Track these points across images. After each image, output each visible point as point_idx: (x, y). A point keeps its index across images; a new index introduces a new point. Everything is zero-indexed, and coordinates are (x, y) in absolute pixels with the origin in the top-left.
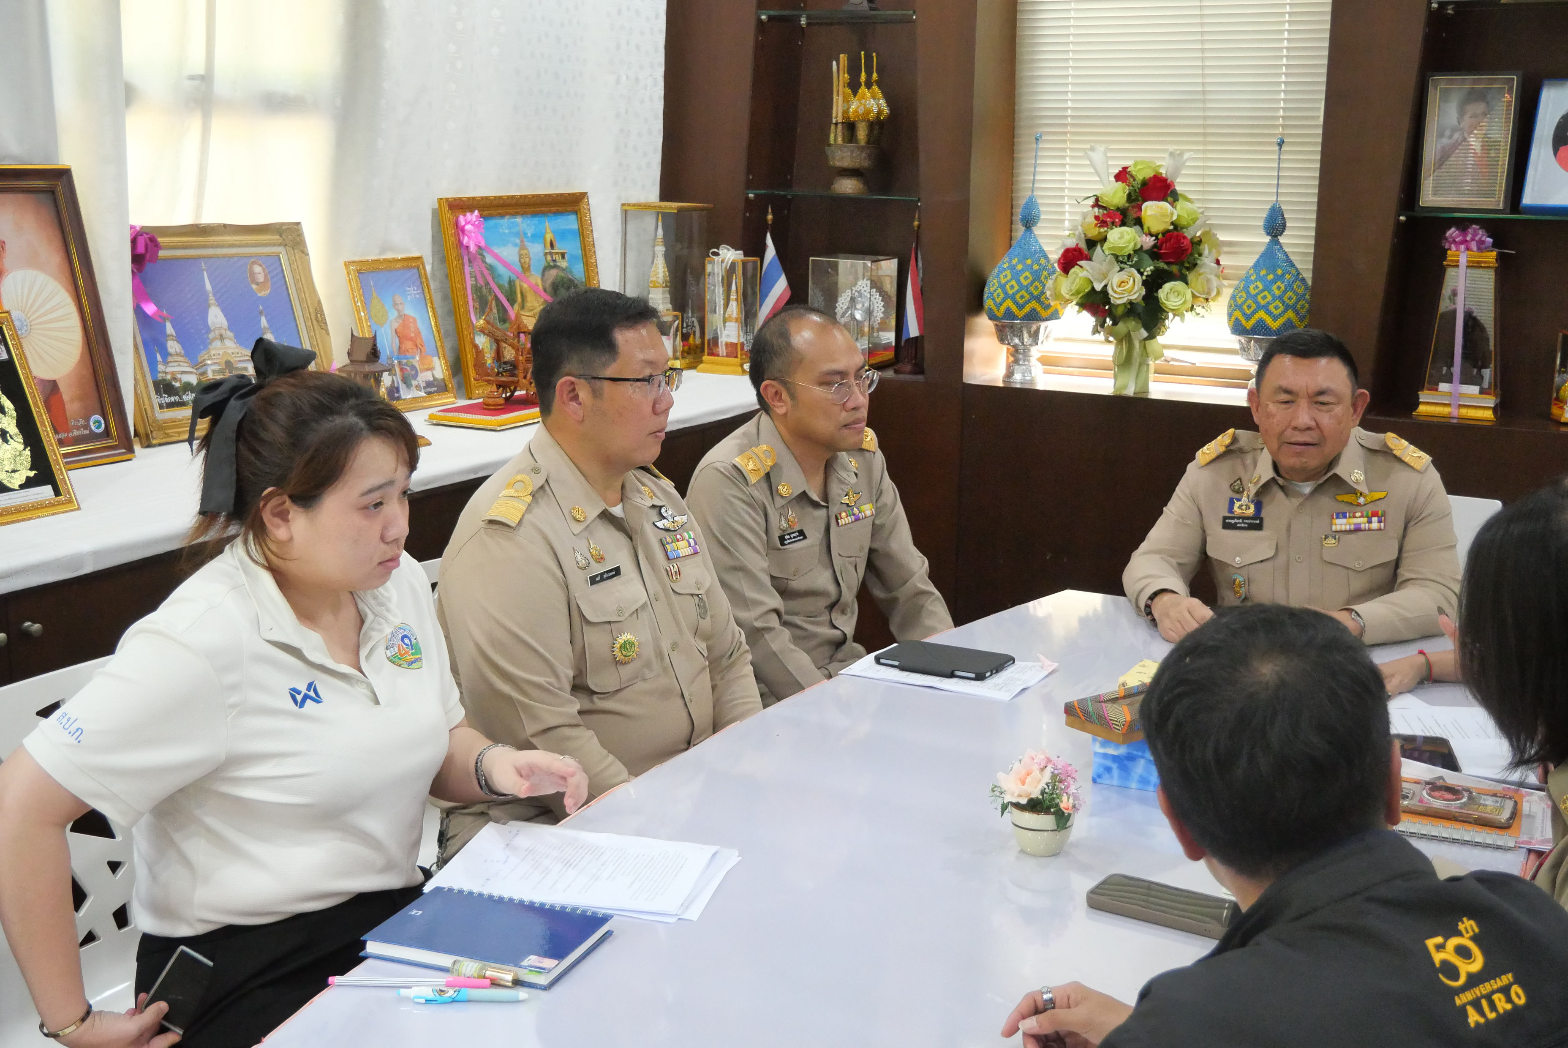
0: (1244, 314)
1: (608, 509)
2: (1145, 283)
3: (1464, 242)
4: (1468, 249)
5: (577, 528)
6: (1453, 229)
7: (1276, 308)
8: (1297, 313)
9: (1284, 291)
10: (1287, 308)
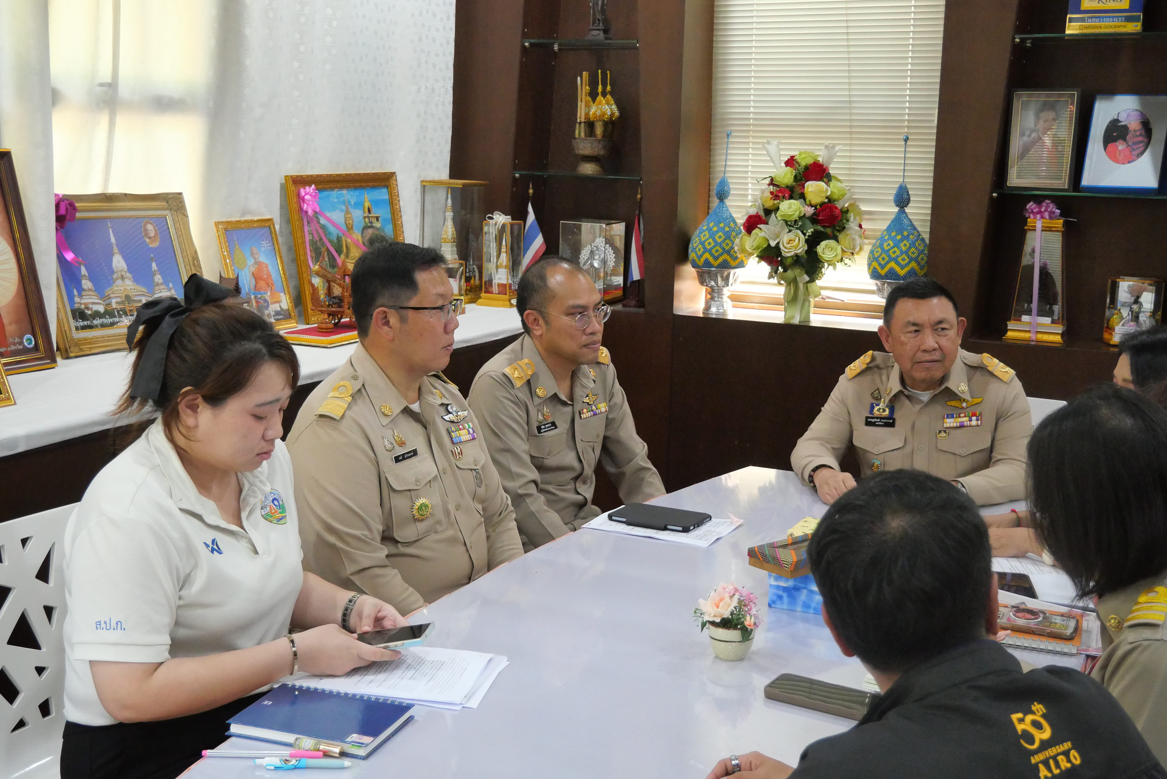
0: (880, 264)
1: (408, 405)
2: (807, 241)
3: (1040, 212)
4: (1042, 217)
5: (385, 421)
6: (1031, 203)
7: (903, 260)
8: (918, 263)
10: (911, 260)
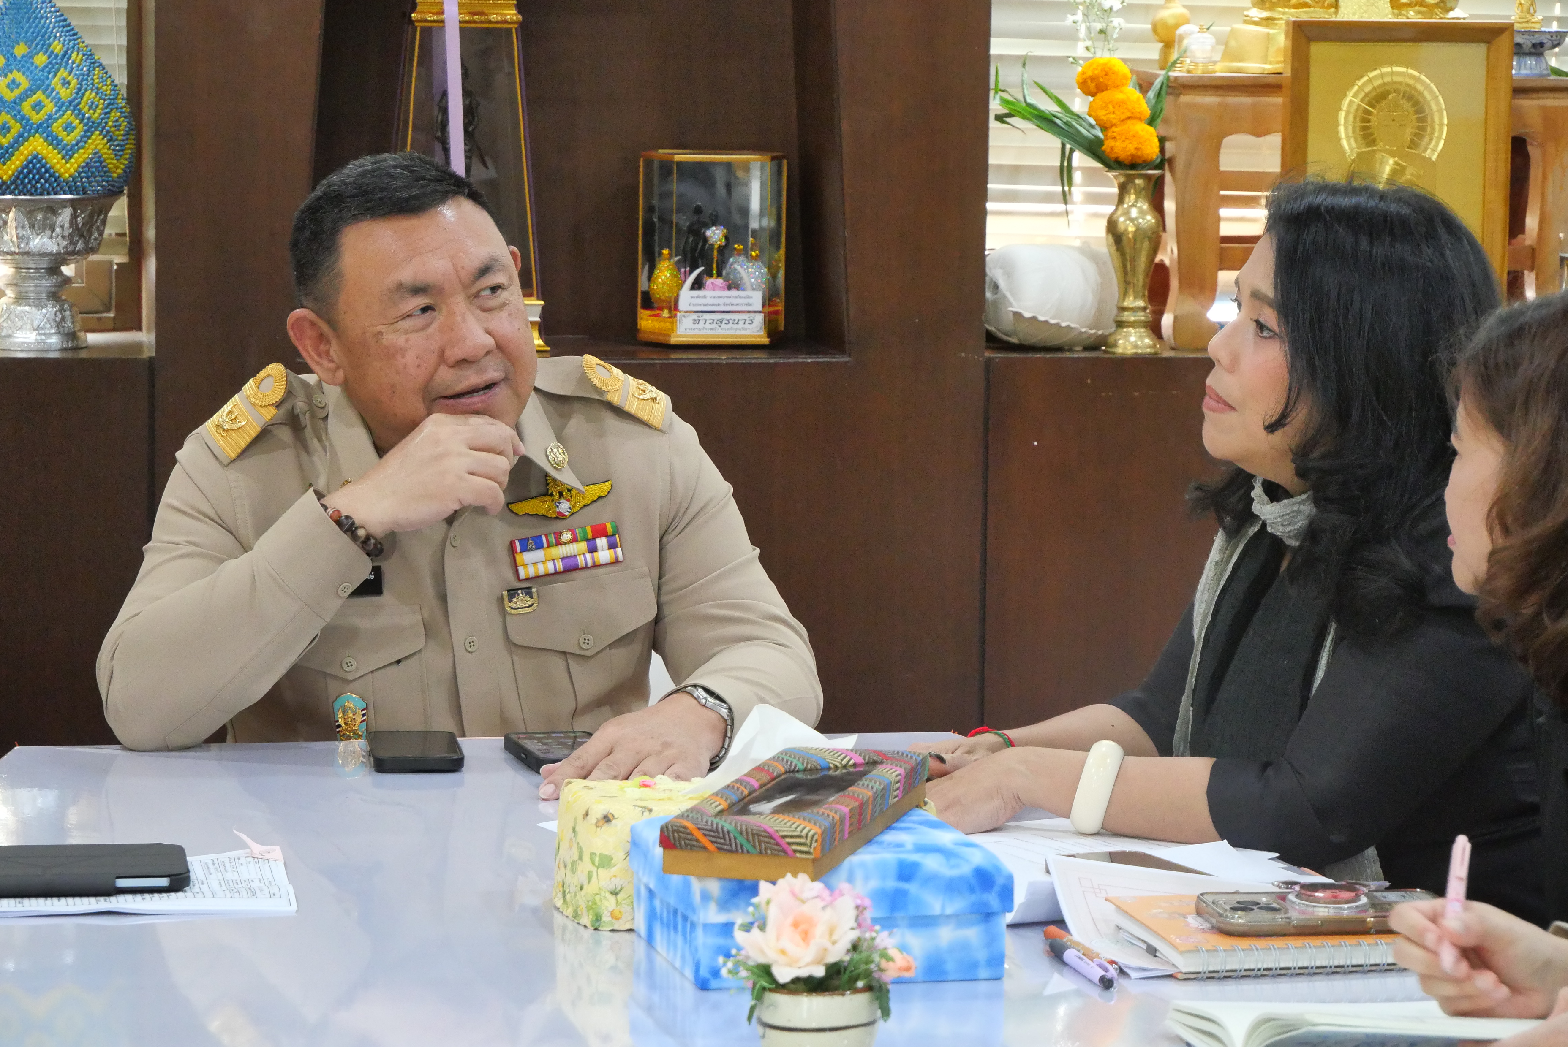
8: (110, 138)
9: (80, 89)
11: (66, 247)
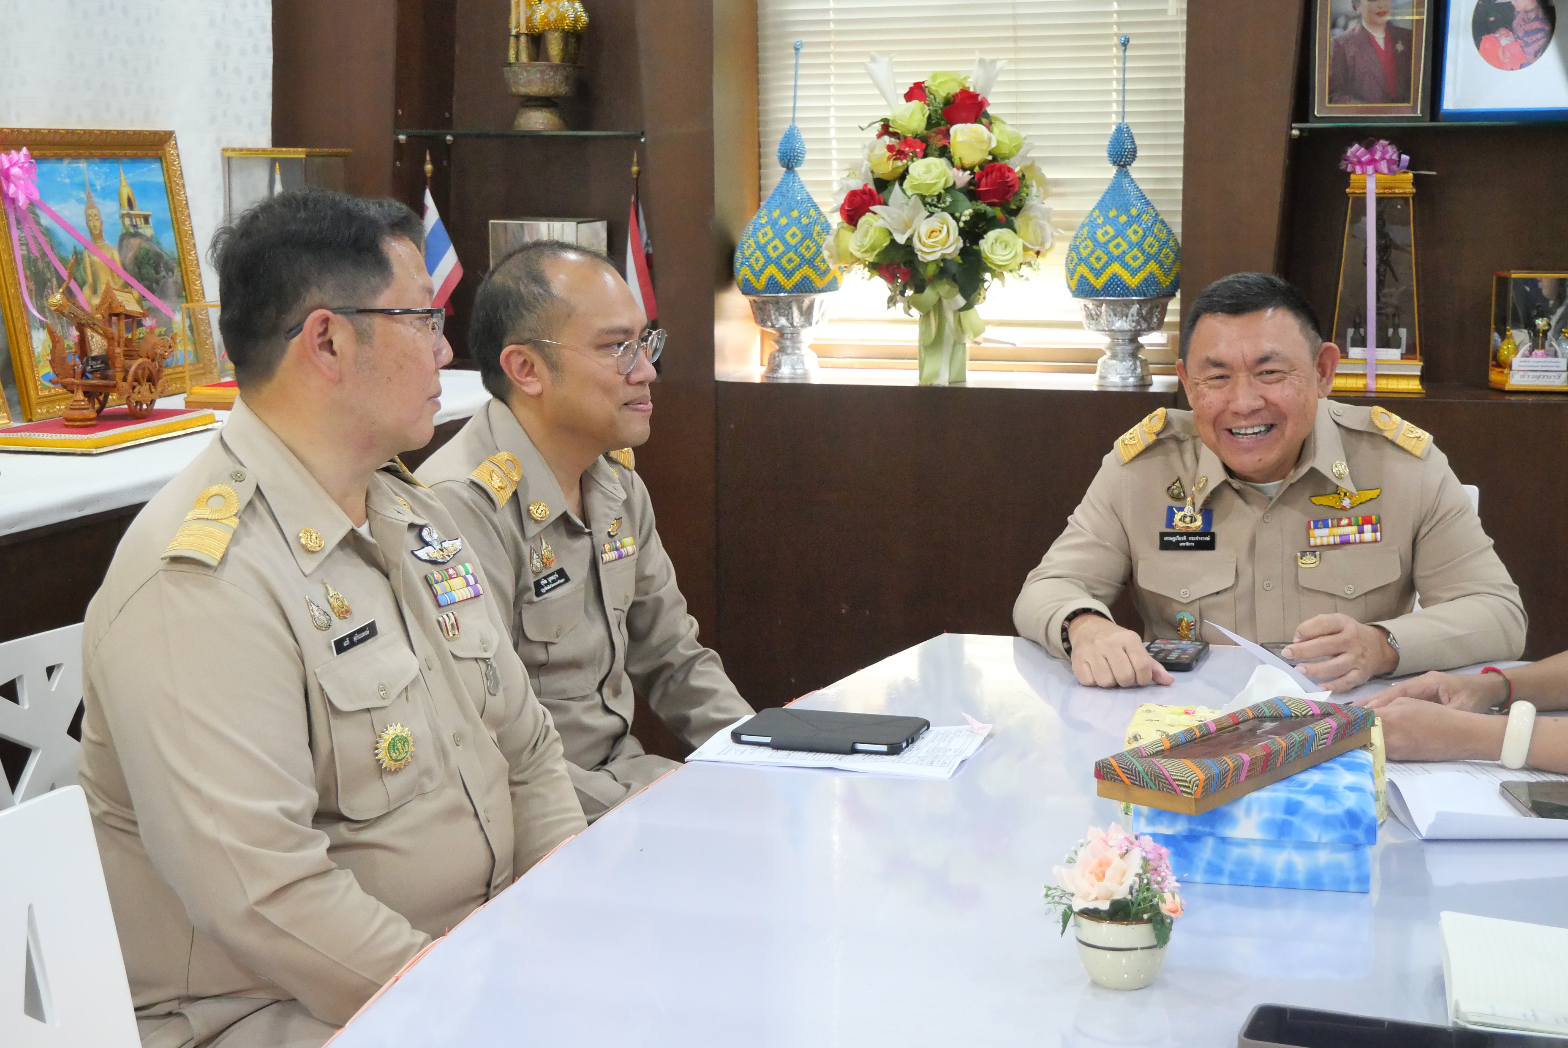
0: (1092, 269)
1: (355, 528)
2: (962, 232)
3: (1372, 161)
4: (1376, 171)
5: (309, 564)
6: (1356, 146)
7: (1135, 258)
8: (1161, 264)
9: (1144, 236)
10: (1148, 258)
11: (1135, 327)
